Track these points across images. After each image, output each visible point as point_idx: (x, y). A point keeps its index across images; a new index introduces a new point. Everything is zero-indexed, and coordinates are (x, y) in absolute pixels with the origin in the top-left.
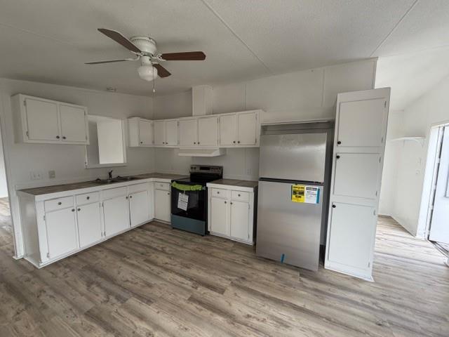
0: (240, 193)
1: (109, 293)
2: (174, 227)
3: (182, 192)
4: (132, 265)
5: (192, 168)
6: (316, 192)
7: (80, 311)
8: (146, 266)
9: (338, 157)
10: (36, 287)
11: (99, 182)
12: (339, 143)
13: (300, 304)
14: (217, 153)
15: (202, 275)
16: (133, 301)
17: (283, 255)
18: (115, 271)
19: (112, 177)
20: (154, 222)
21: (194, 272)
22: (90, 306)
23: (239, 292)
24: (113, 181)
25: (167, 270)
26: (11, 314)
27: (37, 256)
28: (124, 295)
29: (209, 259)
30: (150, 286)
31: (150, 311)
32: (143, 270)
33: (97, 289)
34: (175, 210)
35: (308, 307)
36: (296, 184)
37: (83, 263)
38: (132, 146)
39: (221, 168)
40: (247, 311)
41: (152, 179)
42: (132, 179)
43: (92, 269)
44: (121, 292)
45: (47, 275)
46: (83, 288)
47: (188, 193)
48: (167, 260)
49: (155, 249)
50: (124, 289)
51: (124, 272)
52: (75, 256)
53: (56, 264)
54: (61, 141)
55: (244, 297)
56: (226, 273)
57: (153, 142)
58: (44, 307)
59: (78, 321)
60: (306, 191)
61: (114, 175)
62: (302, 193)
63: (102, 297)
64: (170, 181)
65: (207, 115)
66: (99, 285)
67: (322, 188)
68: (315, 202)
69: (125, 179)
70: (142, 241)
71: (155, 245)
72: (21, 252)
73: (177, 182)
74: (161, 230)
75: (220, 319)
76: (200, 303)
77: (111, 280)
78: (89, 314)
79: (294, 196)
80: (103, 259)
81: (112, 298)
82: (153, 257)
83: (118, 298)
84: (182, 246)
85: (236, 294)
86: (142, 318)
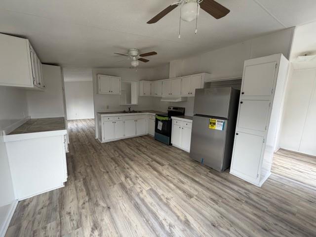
0: (187, 123)
1: (120, 155)
2: (156, 139)
3: (160, 120)
4: (132, 149)
5: (169, 108)
6: (222, 124)
7: (110, 157)
8: (136, 150)
9: (241, 103)
10: (100, 148)
11: (124, 112)
12: (243, 93)
13: (197, 180)
14: (180, 100)
15: (158, 159)
16: (127, 159)
17: (203, 159)
18: (124, 149)
19: (130, 110)
20: (148, 136)
21: (154, 157)
22: (113, 156)
23: (170, 168)
24: (131, 112)
25: (144, 153)
26: (92, 153)
27: (101, 139)
28: (125, 156)
29: (164, 154)
30: (134, 156)
31: (131, 163)
32: (135, 151)
33: (117, 153)
34: (156, 130)
35: (200, 182)
36: (212, 118)
37: (114, 144)
38: (141, 95)
39: (184, 109)
40: (168, 174)
41: (148, 113)
42: (140, 112)
43: (117, 147)
44: (124, 155)
45: (103, 146)
46: (113, 151)
47: (162, 121)
48: (146, 150)
49: (143, 146)
50: (125, 155)
51: (128, 150)
52: (113, 142)
53: (107, 143)
54: (111, 93)
55: (171, 170)
56: (168, 160)
57: (151, 94)
58: (101, 153)
59: (108, 159)
60: (216, 123)
61: (131, 110)
62: (215, 124)
63: (118, 155)
64: (155, 114)
65: (177, 77)
66: (118, 152)
67: (226, 121)
68: (221, 129)
69: (136, 112)
70: (139, 142)
71: (143, 144)
72: (97, 137)
73: (159, 115)
74: (149, 139)
75: (155, 173)
76: (151, 166)
77: (122, 152)
78: (112, 158)
79: (210, 125)
80: (122, 145)
81: (120, 157)
82: (140, 148)
83: (122, 157)
84: (155, 147)
85: (168, 168)
86: (128, 164)
